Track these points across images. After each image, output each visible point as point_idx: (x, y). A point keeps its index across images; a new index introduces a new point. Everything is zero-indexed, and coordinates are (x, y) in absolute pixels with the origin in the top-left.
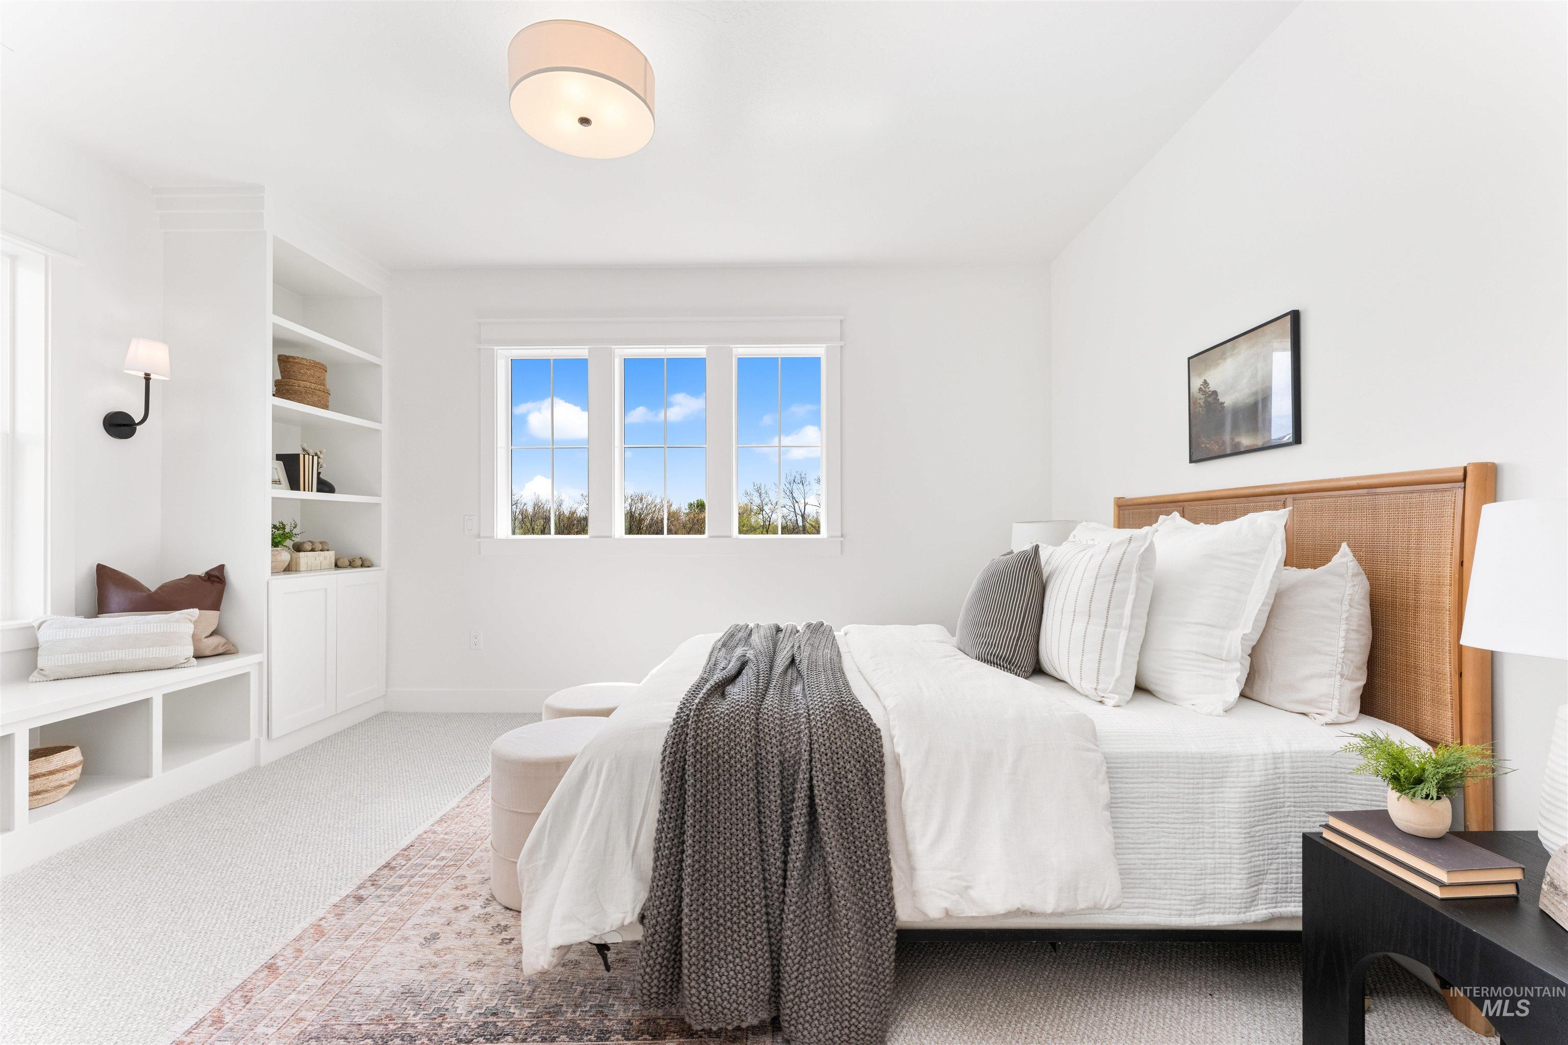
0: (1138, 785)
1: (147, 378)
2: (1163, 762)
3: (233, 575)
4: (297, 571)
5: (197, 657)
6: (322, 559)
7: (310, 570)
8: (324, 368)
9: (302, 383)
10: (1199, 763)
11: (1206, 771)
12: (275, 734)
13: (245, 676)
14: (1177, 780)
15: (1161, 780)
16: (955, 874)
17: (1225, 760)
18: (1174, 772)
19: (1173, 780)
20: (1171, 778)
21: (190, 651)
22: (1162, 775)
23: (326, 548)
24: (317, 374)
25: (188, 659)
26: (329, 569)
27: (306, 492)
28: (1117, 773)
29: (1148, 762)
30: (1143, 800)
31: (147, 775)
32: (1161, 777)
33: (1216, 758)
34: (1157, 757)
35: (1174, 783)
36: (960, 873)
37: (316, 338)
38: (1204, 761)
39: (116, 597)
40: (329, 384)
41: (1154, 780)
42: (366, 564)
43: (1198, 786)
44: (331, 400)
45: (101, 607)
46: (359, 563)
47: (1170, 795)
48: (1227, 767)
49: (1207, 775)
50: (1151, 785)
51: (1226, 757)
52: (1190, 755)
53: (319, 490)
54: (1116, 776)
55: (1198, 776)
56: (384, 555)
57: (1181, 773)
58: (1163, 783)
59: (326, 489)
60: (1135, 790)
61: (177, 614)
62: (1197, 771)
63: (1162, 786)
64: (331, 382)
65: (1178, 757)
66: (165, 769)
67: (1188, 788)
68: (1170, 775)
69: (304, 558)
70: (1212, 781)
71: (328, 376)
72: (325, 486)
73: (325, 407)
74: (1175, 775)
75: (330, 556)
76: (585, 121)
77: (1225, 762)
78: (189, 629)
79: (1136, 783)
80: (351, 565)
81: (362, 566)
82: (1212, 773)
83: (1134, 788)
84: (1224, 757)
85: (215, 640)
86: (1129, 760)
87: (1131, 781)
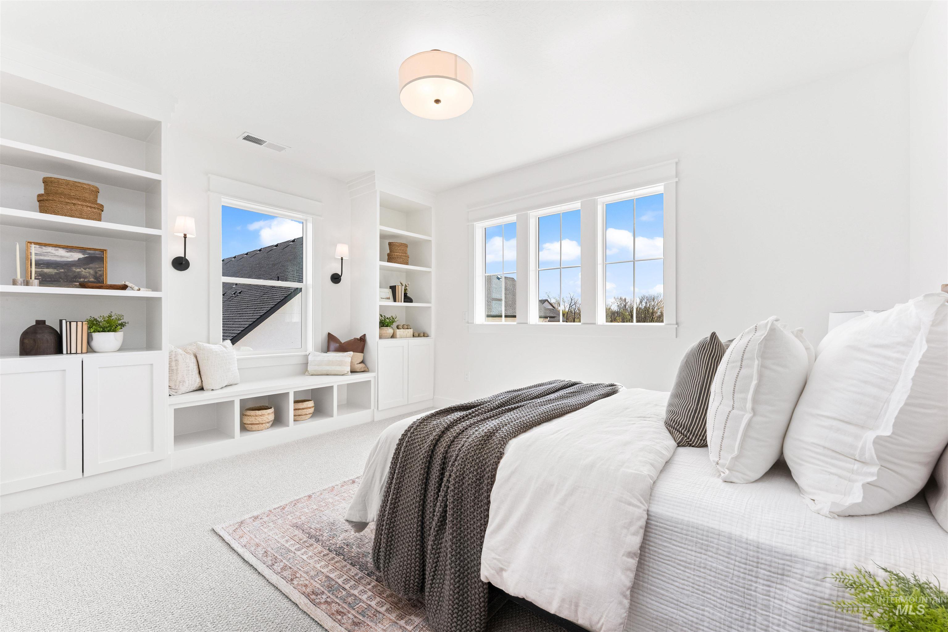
0: (685, 551)
1: (342, 259)
2: (713, 538)
3: (368, 338)
4: (396, 338)
5: (351, 372)
6: (407, 332)
7: (401, 337)
8: (406, 246)
9: (396, 254)
10: (754, 551)
11: (763, 561)
12: (380, 409)
13: (369, 382)
14: (726, 560)
15: (710, 554)
16: (497, 557)
17: (788, 558)
18: (724, 551)
19: (721, 558)
20: (720, 555)
21: (349, 369)
22: (711, 549)
23: (409, 328)
24: (402, 249)
25: (348, 372)
26: (410, 337)
27: (399, 303)
28: (666, 533)
29: (697, 533)
30: (690, 566)
31: (332, 416)
32: (710, 551)
33: (775, 552)
34: (707, 531)
35: (723, 561)
36: (500, 558)
37: (401, 233)
38: (760, 550)
39: (333, 345)
40: (409, 253)
41: (703, 551)
42: (426, 335)
43: (750, 573)
44: (410, 260)
45: (328, 350)
46: (422, 335)
47: (718, 571)
48: (791, 566)
49: (763, 566)
50: (699, 555)
51: (791, 556)
52: (744, 540)
53: (404, 302)
54: (665, 535)
55: (751, 563)
56: (432, 332)
57: (732, 554)
58: (712, 557)
59: (409, 301)
60: (682, 554)
61: (346, 353)
62: (751, 559)
63: (710, 559)
64: (409, 251)
65: (731, 538)
66: (338, 414)
67: (739, 571)
68: (720, 552)
69: (399, 332)
70: (768, 573)
71: (408, 249)
72: (407, 299)
73: (407, 264)
74: (725, 554)
75: (410, 331)
76: (437, 101)
77: (788, 560)
78: (349, 360)
79: (684, 548)
80: (419, 336)
81: (424, 336)
82: (770, 566)
83: (681, 552)
84: (787, 555)
85: (362, 365)
86: (679, 526)
87: (680, 545)
